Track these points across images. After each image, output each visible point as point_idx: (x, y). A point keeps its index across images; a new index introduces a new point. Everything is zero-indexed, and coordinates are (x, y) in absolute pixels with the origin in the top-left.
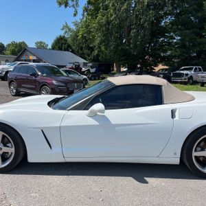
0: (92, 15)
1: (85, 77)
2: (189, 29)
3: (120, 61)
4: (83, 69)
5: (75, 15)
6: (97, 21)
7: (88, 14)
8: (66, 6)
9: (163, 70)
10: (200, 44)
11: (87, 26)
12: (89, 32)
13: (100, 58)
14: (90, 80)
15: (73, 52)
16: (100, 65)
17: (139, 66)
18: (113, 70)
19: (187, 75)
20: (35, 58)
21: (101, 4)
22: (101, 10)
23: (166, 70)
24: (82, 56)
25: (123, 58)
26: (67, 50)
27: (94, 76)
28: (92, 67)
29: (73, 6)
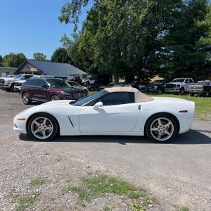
0: (91, 30)
1: (85, 88)
2: (181, 44)
3: (117, 73)
4: (83, 81)
5: (75, 30)
6: (96, 37)
7: (87, 29)
8: (67, 22)
9: (157, 81)
10: (191, 58)
11: (87, 40)
12: (89, 46)
13: (98, 70)
14: (90, 91)
15: (72, 64)
16: (99, 77)
17: (136, 77)
18: (112, 81)
19: (179, 86)
20: (36, 70)
21: (100, 21)
22: (100, 26)
23: (161, 81)
24: (81, 68)
25: (120, 70)
26: (66, 62)
27: (93, 88)
28: (91, 79)
29: (74, 22)
